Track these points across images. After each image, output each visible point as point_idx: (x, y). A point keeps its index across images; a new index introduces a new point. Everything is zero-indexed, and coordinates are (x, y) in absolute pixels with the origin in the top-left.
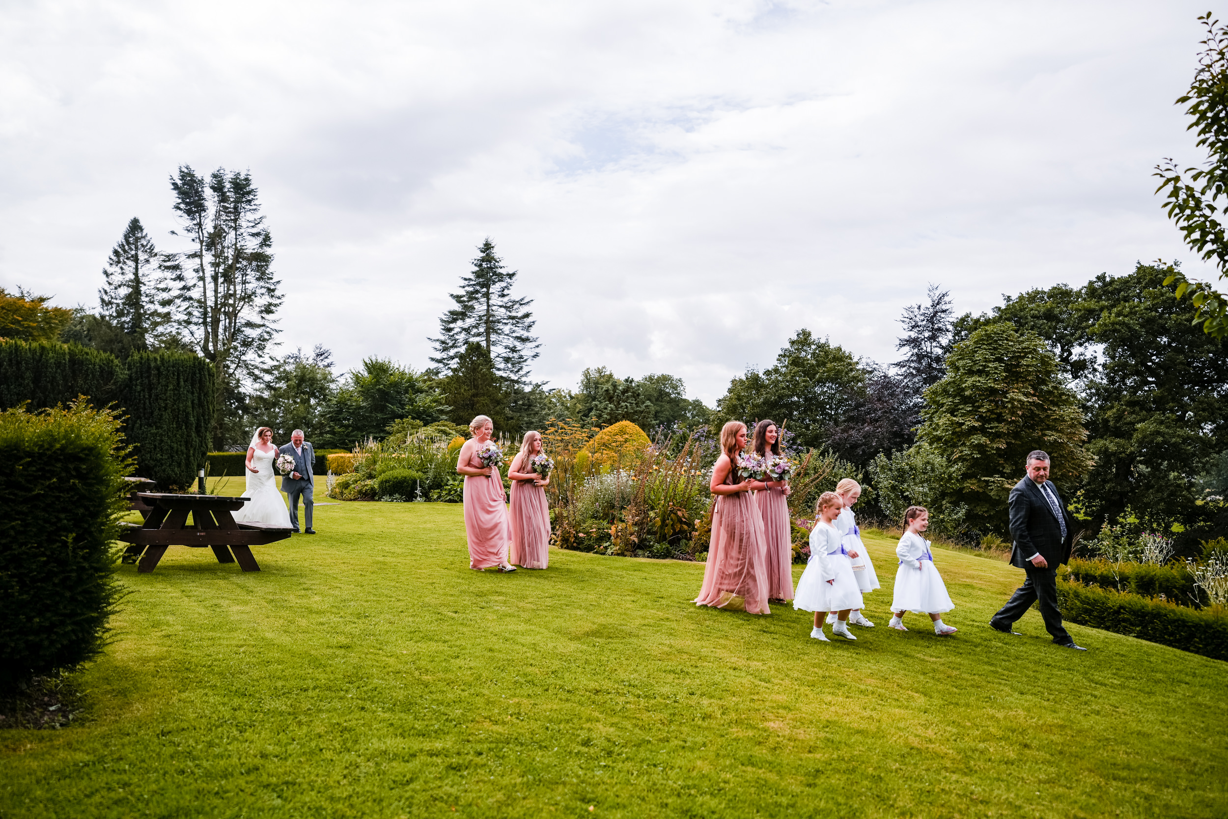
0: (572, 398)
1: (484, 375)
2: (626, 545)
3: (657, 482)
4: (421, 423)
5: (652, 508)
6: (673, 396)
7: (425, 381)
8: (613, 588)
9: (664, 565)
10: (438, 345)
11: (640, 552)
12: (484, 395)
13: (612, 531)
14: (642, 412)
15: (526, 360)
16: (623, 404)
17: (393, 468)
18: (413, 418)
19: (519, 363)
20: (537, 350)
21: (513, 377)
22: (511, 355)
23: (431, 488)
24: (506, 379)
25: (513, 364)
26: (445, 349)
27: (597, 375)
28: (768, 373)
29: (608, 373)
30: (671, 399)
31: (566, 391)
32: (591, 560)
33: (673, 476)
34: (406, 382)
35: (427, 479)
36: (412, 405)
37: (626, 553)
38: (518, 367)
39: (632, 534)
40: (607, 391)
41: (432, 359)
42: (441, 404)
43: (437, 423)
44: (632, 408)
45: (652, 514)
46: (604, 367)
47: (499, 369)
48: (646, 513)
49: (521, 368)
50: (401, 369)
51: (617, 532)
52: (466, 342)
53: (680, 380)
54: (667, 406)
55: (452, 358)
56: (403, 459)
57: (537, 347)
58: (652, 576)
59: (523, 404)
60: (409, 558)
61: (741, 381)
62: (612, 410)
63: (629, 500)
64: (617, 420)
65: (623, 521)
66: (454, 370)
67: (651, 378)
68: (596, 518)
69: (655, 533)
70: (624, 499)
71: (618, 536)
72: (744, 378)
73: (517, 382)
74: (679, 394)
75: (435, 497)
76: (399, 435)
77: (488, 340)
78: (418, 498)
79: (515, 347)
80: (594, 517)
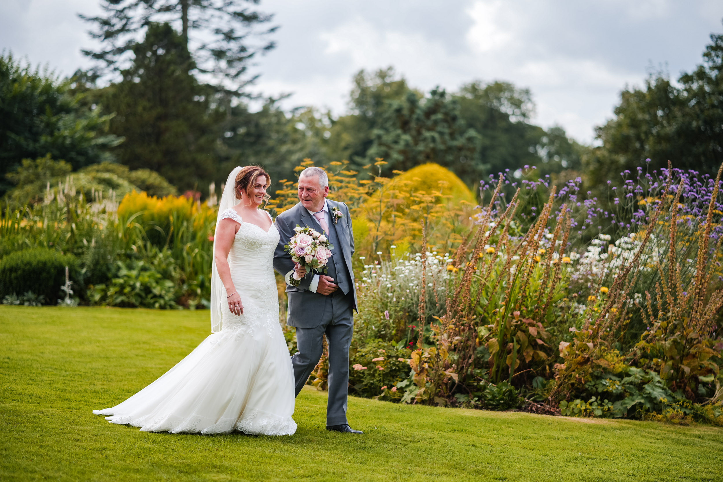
0: (333, 122)
1: (178, 81)
2: (438, 386)
3: (493, 275)
4: (69, 167)
5: (484, 322)
6: (513, 120)
7: (73, 92)
8: (417, 461)
9: (505, 422)
10: (96, 27)
11: (462, 398)
12: (177, 117)
13: (413, 361)
14: (460, 149)
15: (251, 56)
16: (428, 134)
17: (23, 246)
18: (55, 158)
19: (240, 59)
20: (272, 37)
21: (230, 85)
22: (224, 45)
23: (89, 281)
24: (216, 89)
25: (230, 62)
26: (109, 35)
27: (378, 82)
28: (686, 79)
29: (397, 78)
30: (511, 125)
31: (324, 111)
32: (376, 411)
33: (520, 265)
34: (41, 94)
35: (82, 266)
36: (51, 134)
37: (437, 400)
38: (239, 66)
39: (447, 367)
40: (399, 111)
41: (87, 53)
42: (101, 133)
43: (95, 167)
44: (444, 142)
45: (483, 331)
46: (390, 68)
47: (203, 71)
48: (473, 330)
49: (244, 69)
50: (32, 72)
51: (421, 362)
52: (147, 22)
53: (527, 92)
54: (503, 138)
55: (120, 51)
56: (40, 231)
57: (273, 30)
58: (484, 440)
59: (248, 134)
60: (59, 404)
61: (638, 94)
62: (407, 145)
63: (442, 307)
64: (416, 163)
65: (431, 343)
66: (125, 73)
67: (474, 89)
68: (383, 337)
69: (487, 365)
70: (433, 304)
71: (422, 370)
72: (644, 89)
73: (236, 94)
74: (524, 115)
75: (97, 297)
76: (29, 188)
77: (184, 19)
78: (68, 301)
79: (232, 31)
80: (379, 336)
